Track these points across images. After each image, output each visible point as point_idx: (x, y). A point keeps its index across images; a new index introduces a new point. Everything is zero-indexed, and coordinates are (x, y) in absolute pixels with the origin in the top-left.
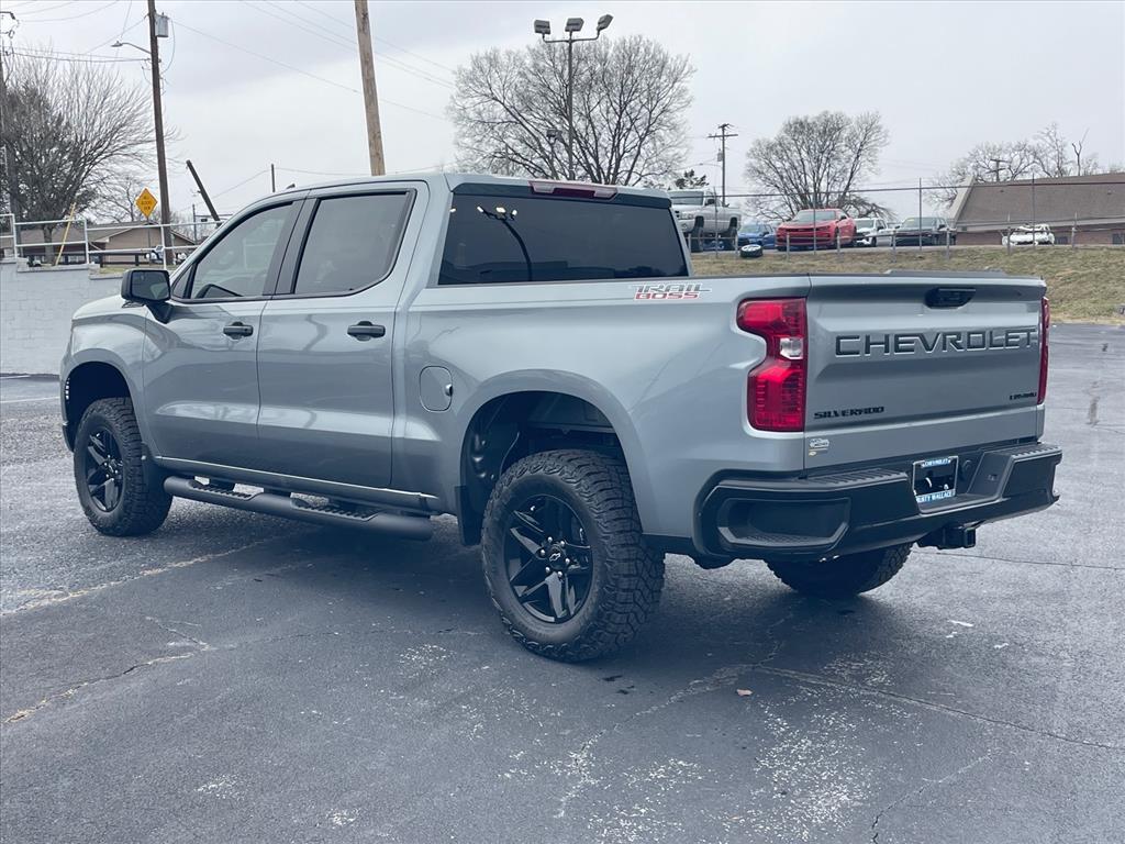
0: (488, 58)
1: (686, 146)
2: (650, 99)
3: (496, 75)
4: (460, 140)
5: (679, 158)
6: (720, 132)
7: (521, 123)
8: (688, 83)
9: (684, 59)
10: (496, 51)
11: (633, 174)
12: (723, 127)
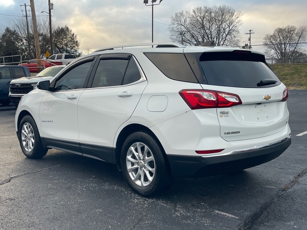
0: (180, 13)
1: (240, 37)
3: (182, 18)
4: (171, 37)
5: (238, 40)
6: (249, 33)
7: (189, 31)
9: (240, 11)
10: (183, 11)
12: (250, 30)
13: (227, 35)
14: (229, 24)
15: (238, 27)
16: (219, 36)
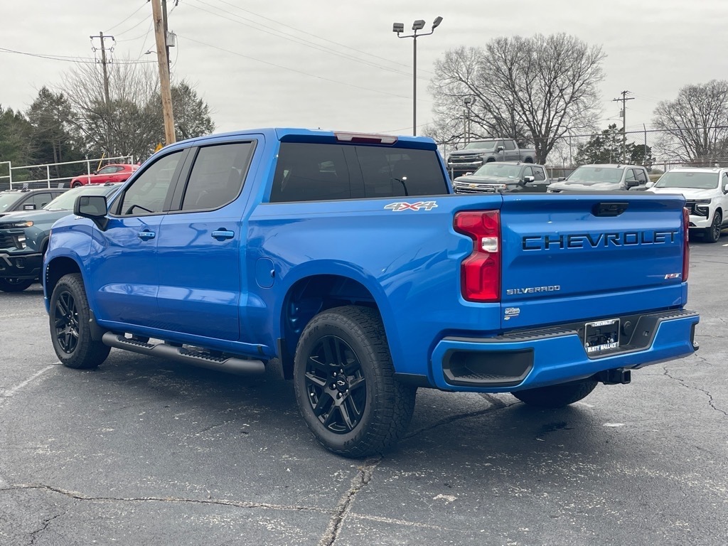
0: (457, 53)
1: (600, 109)
2: (574, 76)
3: (462, 63)
4: (436, 109)
5: (595, 116)
6: (622, 97)
7: (478, 95)
8: (602, 64)
9: (599, 48)
10: (463, 48)
11: (560, 128)
12: (624, 92)
13: (567, 104)
14: (571, 78)
15: (594, 85)
16: (549, 105)
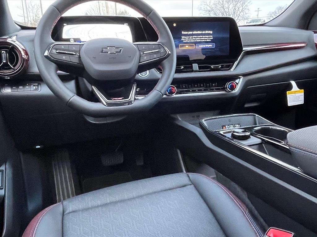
12: (258, 9)
13: (240, 13)
14: (242, 4)
15: (249, 6)
16: (235, 13)
